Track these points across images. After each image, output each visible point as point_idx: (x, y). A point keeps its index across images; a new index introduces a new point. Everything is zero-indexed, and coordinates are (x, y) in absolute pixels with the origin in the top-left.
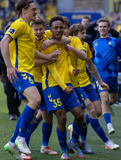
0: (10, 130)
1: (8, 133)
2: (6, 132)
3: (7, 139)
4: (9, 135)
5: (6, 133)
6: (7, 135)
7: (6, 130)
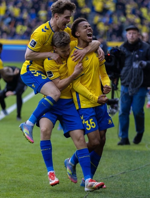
0: (119, 171)
1: (116, 176)
2: (114, 173)
3: (114, 183)
4: (117, 178)
5: (113, 175)
6: (114, 177)
7: (113, 172)
